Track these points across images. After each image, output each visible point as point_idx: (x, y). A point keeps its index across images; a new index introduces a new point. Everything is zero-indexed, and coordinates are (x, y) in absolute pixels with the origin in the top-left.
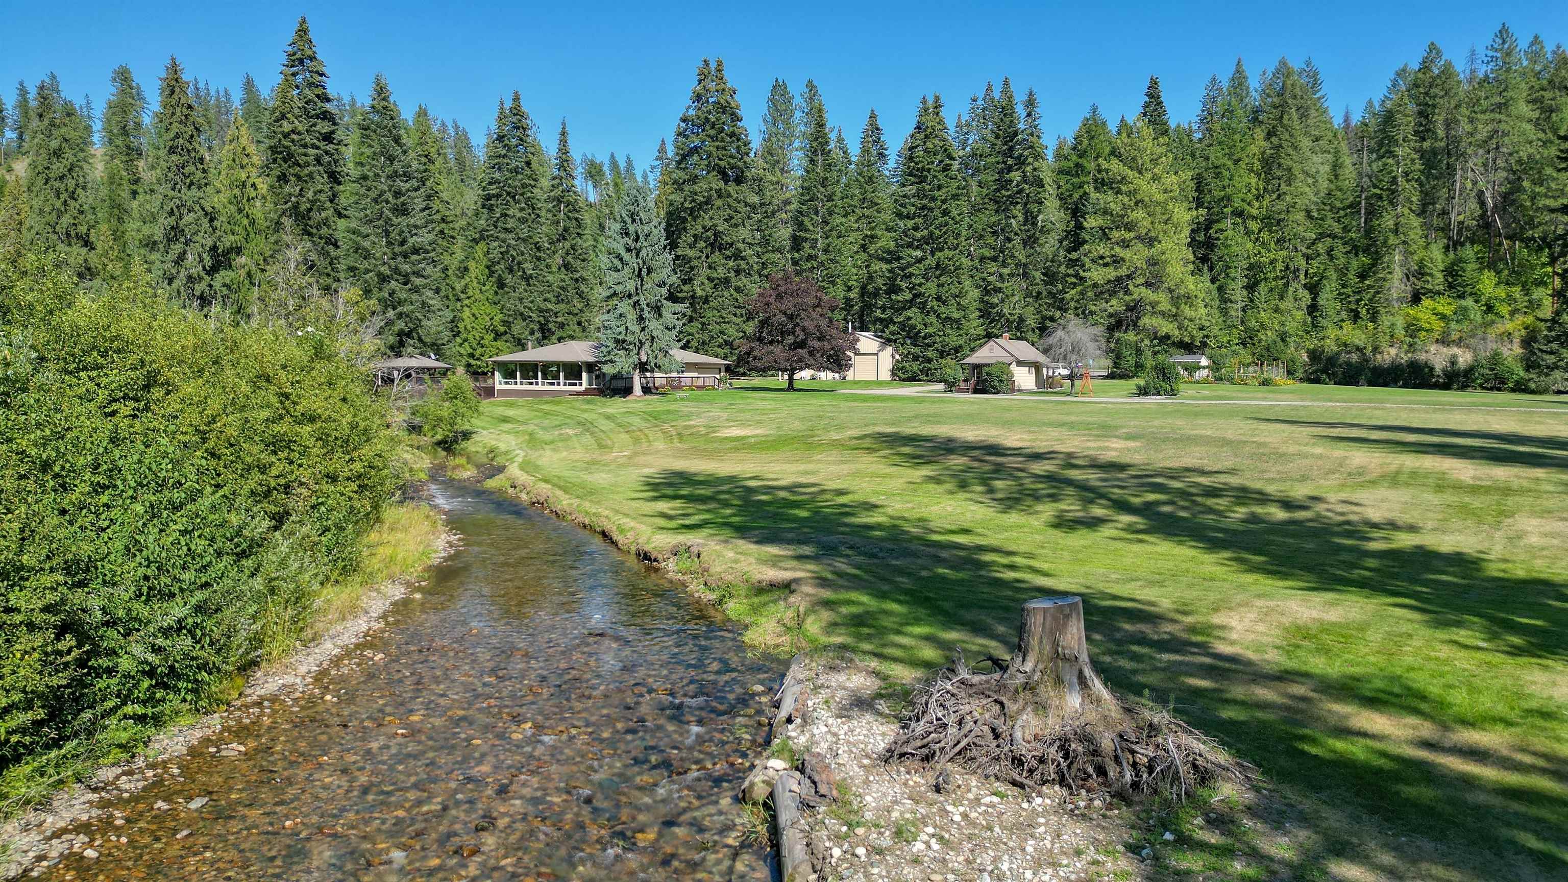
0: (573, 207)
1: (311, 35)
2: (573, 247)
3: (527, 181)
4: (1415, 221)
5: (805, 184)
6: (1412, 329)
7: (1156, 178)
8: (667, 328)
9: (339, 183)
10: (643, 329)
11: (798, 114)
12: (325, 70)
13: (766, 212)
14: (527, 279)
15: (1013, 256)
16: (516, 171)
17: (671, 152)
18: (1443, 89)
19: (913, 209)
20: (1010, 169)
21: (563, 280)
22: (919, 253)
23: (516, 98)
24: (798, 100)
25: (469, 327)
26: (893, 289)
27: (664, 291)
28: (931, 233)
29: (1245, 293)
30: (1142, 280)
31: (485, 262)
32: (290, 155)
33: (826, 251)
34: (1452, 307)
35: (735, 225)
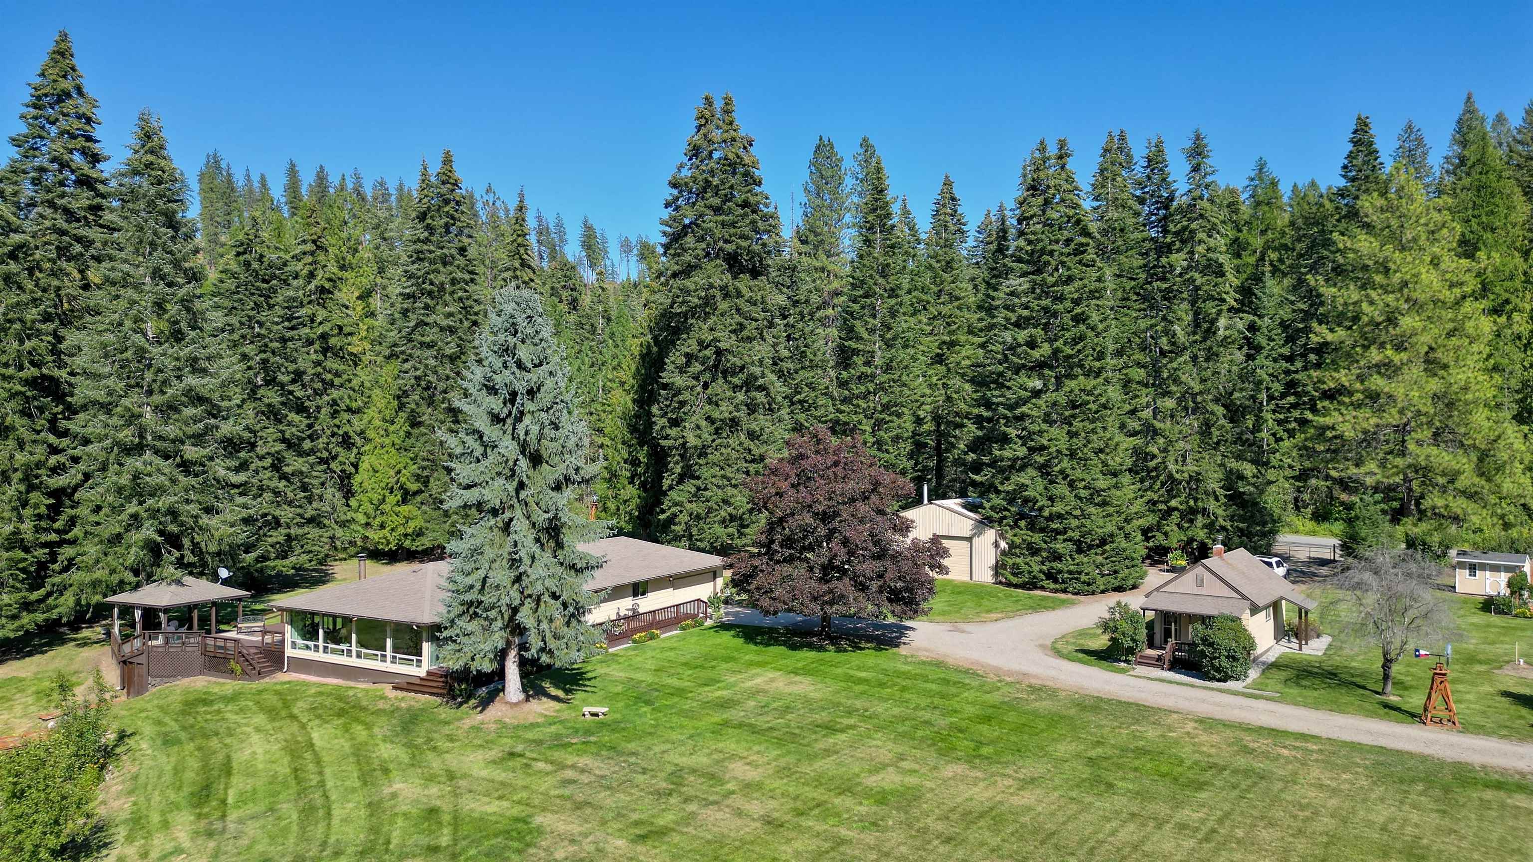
1: (75, 60)
5: (858, 274)
8: (573, 568)
12: (95, 112)
16: (443, 261)
19: (1026, 313)
20: (1168, 249)
22: (1038, 384)
23: (448, 160)
28: (1056, 352)
31: (394, 391)
33: (887, 368)
35: (750, 339)
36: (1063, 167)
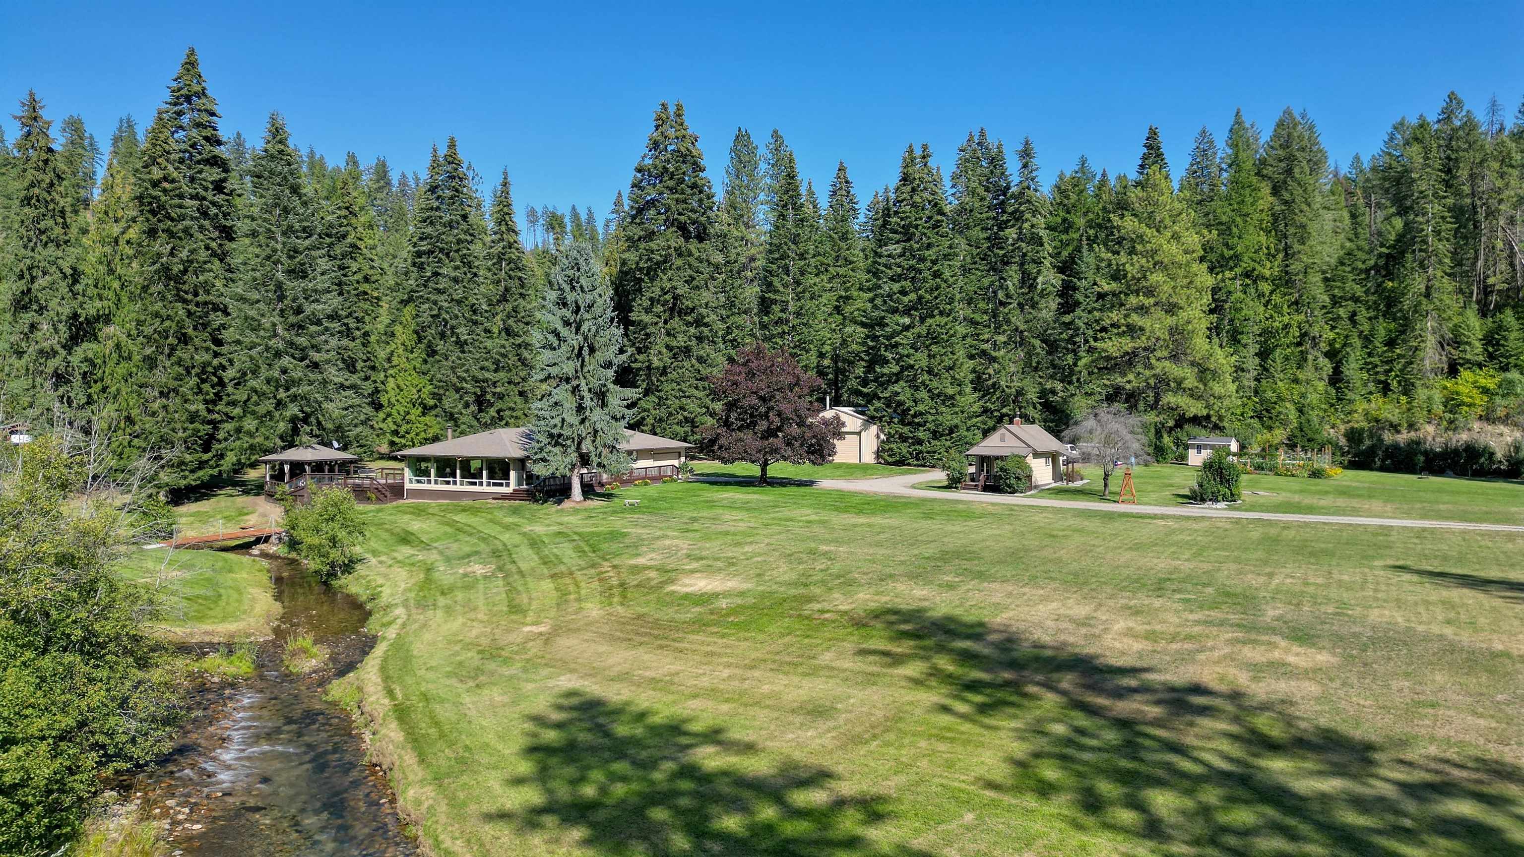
0: (517, 265)
1: (201, 69)
2: (515, 310)
3: (462, 236)
4: (1448, 285)
5: (775, 241)
6: (1453, 404)
7: (1176, 237)
8: (614, 418)
9: (232, 239)
10: (583, 421)
11: (763, 166)
12: (216, 109)
13: (731, 271)
14: (461, 344)
15: (1008, 322)
16: (450, 225)
17: (627, 204)
18: (1467, 142)
19: (899, 270)
20: (1002, 226)
21: (503, 347)
22: (907, 321)
23: (452, 145)
24: (762, 151)
25: (393, 400)
26: (876, 360)
27: (610, 373)
28: (920, 298)
29: (1257, 360)
30: (1166, 353)
31: (413, 327)
32: (161, 207)
33: (798, 314)
34: (1497, 380)
35: (697, 288)
36: (925, 165)
